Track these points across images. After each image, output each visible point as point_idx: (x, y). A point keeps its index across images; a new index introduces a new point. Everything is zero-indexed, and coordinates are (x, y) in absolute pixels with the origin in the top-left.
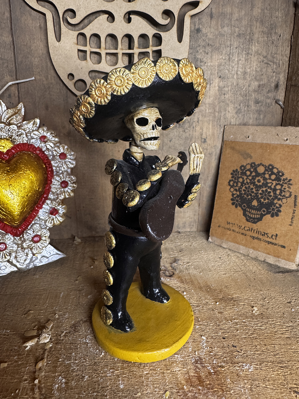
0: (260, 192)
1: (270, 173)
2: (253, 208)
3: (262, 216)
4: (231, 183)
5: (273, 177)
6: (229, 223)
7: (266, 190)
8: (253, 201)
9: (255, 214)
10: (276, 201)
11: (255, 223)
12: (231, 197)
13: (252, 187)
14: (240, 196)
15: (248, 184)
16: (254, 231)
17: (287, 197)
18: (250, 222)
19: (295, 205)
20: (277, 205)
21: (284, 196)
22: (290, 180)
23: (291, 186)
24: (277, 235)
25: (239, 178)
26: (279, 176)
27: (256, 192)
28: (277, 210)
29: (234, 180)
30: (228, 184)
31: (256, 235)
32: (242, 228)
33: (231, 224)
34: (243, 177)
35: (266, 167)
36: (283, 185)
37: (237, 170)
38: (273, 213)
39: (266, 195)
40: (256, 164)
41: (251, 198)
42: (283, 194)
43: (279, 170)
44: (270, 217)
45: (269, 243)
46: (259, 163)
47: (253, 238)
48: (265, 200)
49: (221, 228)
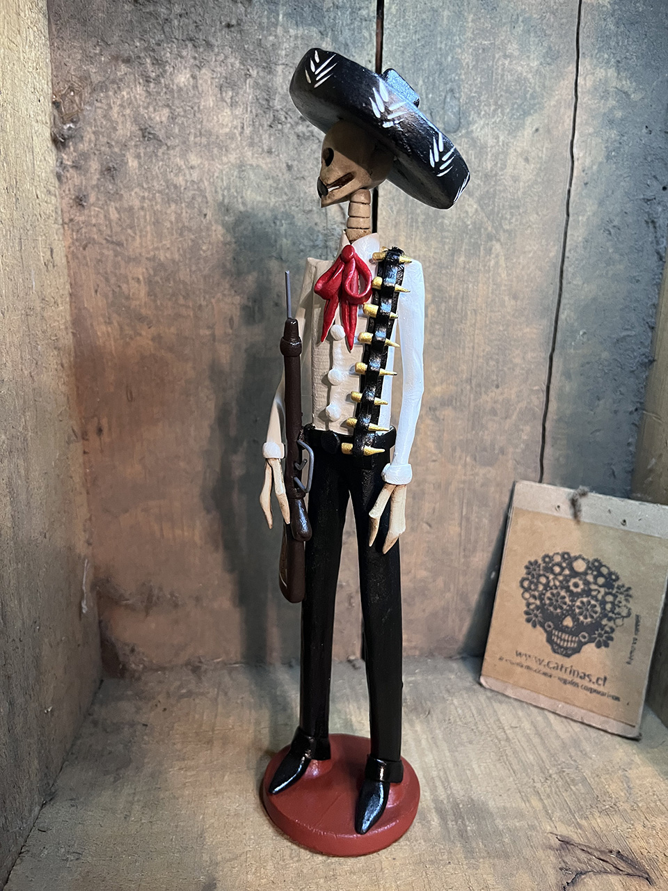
0: (578, 603)
1: (595, 573)
2: (565, 630)
3: (581, 645)
4: (526, 584)
5: (601, 580)
6: (520, 654)
7: (589, 602)
8: (564, 619)
9: (568, 641)
10: (604, 622)
11: (569, 656)
12: (525, 609)
13: (563, 593)
14: (542, 608)
15: (556, 588)
16: (566, 670)
17: (623, 617)
18: (558, 653)
19: (637, 630)
20: (607, 629)
21: (619, 614)
22: (629, 589)
23: (630, 599)
24: (605, 679)
25: (540, 576)
26: (611, 581)
27: (570, 603)
28: (606, 637)
29: (530, 578)
30: (519, 584)
31: (569, 678)
32: (543, 663)
33: (524, 657)
34: (547, 574)
35: (589, 562)
36: (617, 596)
37: (536, 562)
38: (599, 641)
39: (588, 610)
40: (572, 555)
41: (562, 612)
42: (617, 610)
43: (612, 570)
44: (595, 648)
45: (592, 691)
46: (577, 554)
47: (565, 682)
48: (586, 618)
49: (504, 660)
